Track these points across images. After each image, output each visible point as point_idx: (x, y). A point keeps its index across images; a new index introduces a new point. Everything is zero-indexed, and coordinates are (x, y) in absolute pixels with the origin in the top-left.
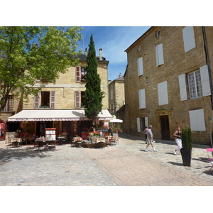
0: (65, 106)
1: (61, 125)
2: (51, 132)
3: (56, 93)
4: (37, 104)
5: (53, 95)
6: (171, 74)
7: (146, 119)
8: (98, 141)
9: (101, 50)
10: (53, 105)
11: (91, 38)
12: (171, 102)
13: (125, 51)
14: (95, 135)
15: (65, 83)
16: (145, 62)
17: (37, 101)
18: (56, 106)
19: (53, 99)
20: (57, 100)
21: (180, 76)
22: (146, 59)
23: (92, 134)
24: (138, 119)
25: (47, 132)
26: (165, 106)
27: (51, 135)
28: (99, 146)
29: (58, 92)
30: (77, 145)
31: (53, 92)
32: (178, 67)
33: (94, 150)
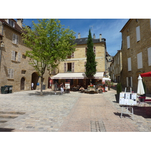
0: (79, 70)
1: (77, 81)
2: (68, 84)
3: (75, 63)
4: (65, 70)
5: (73, 65)
6: (144, 47)
7: (131, 78)
8: (91, 90)
9: (101, 35)
10: (73, 70)
11: (90, 31)
12: (144, 66)
13: (120, 32)
14: (91, 87)
15: (80, 57)
16: (131, 39)
17: (65, 68)
18: (75, 71)
19: (73, 67)
20: (75, 67)
21: (148, 49)
22: (131, 37)
23: (89, 86)
24: (127, 78)
25: (66, 84)
26: (141, 69)
27: (68, 86)
28: (92, 92)
29: (76, 63)
30: (82, 92)
31: (73, 63)
32: (148, 42)
33: (91, 95)
